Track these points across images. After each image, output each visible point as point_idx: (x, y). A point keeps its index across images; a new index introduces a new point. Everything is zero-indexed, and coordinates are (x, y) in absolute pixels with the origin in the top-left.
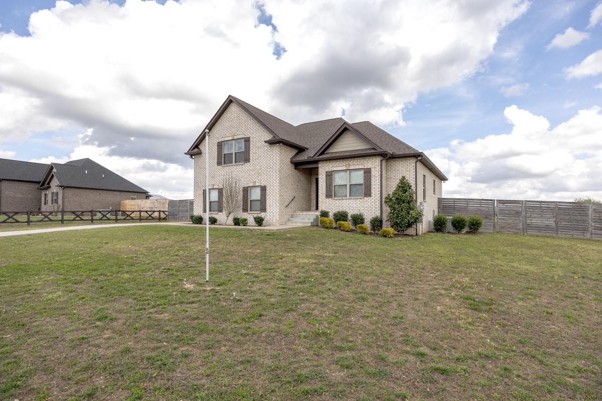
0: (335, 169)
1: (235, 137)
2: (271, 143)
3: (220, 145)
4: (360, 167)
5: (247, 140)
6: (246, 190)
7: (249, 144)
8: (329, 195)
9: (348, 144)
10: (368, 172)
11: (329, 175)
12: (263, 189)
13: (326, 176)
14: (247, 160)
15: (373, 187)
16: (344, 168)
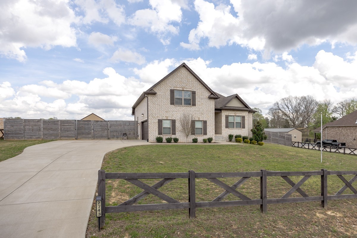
0: (229, 114)
1: (185, 89)
2: (210, 98)
3: (172, 92)
4: (241, 115)
5: (194, 93)
6: (193, 122)
7: (195, 96)
8: (227, 127)
9: (235, 104)
10: (243, 117)
11: (227, 117)
12: (205, 123)
13: (226, 117)
14: (194, 105)
15: (246, 124)
16: (234, 115)
